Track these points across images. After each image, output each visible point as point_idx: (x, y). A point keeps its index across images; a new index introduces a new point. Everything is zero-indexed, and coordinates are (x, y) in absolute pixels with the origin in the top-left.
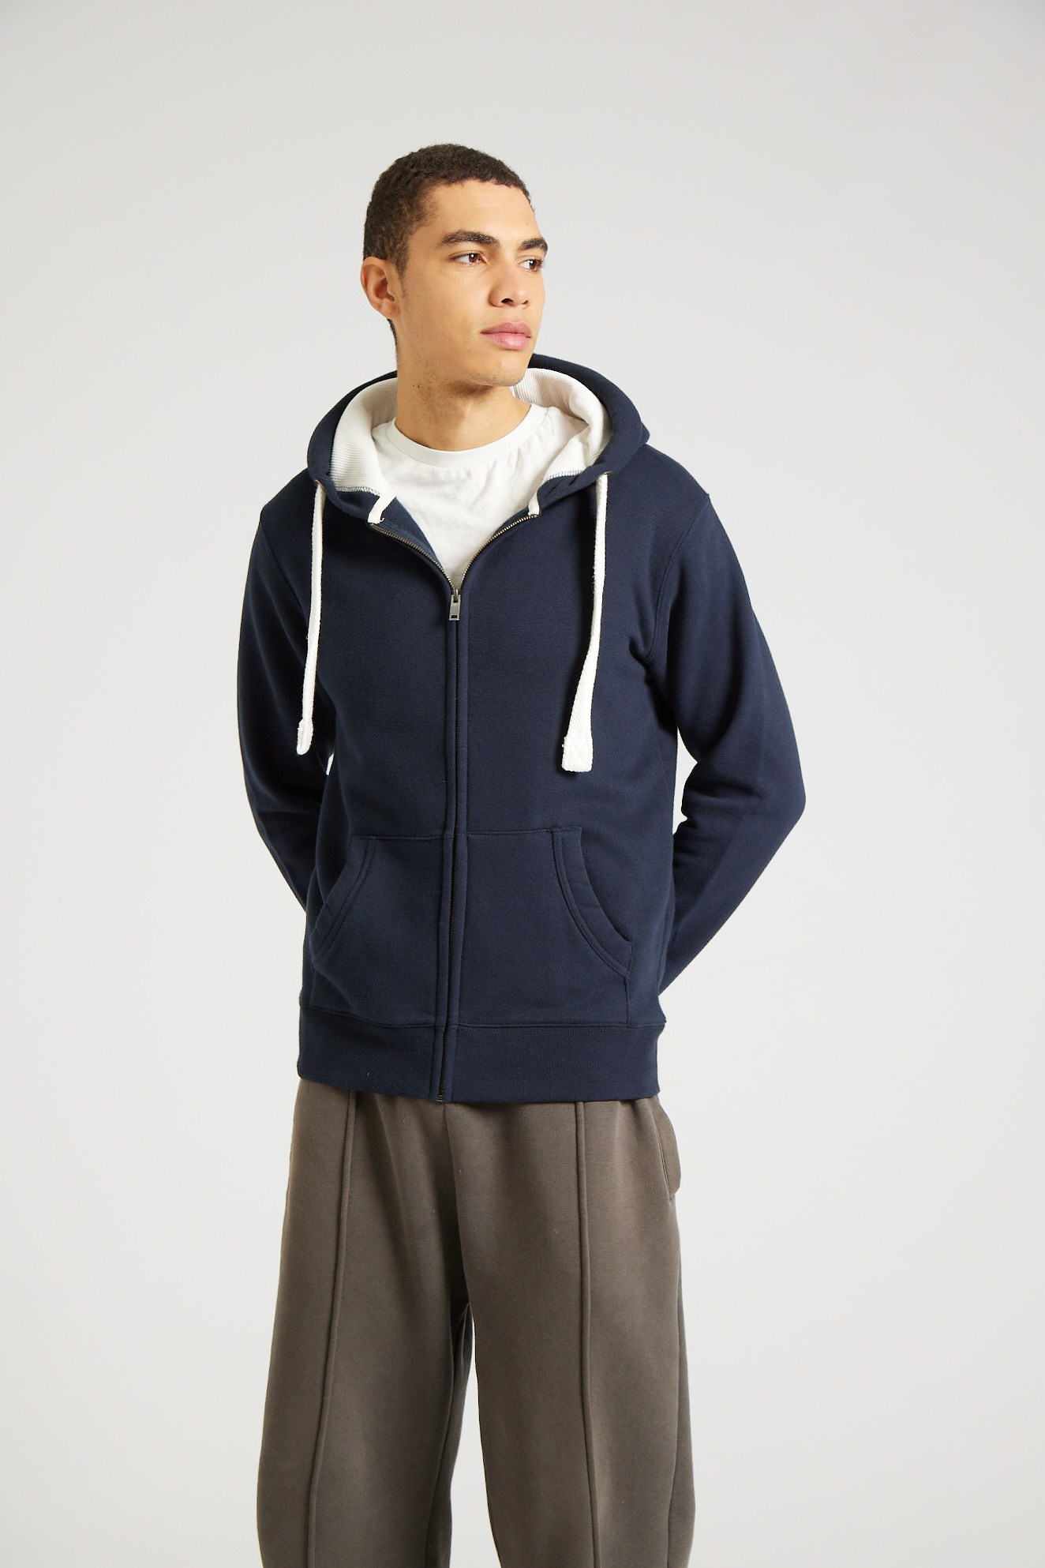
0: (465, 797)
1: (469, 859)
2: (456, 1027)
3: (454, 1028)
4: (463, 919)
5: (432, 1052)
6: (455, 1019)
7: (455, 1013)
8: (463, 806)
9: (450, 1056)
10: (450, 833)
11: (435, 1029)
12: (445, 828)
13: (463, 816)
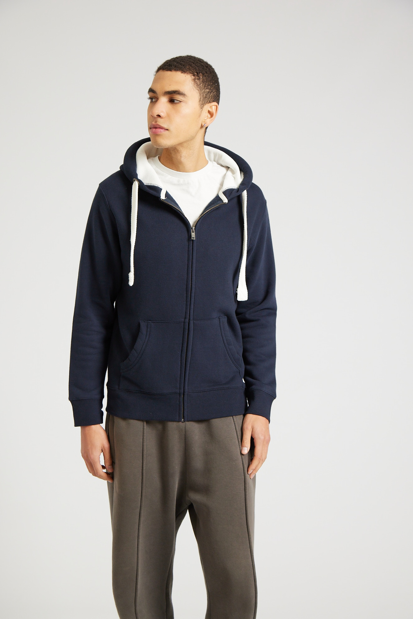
0: (193, 307)
1: (193, 330)
2: (187, 393)
3: (186, 393)
4: (190, 352)
5: (178, 403)
6: (186, 390)
7: (186, 388)
8: (192, 310)
9: (185, 404)
10: (187, 320)
11: (180, 394)
12: (185, 319)
13: (192, 314)
